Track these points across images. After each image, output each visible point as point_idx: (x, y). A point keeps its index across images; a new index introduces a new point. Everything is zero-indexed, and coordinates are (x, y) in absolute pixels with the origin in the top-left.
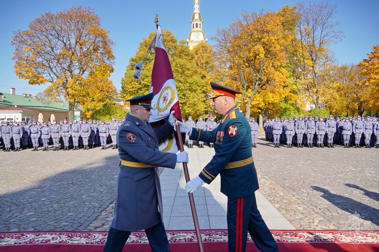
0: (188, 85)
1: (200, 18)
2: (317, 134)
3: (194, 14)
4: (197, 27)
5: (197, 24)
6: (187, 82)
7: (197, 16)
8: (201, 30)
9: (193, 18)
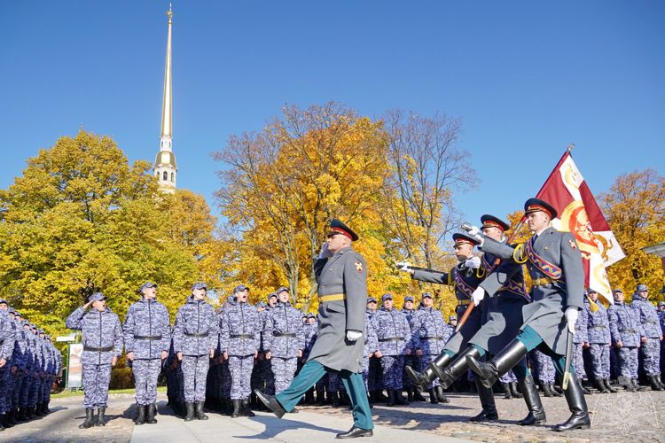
0: (152, 264)
1: (172, 162)
2: (620, 343)
3: (160, 154)
4: (165, 178)
5: (165, 173)
6: (150, 258)
7: (166, 159)
8: (174, 185)
9: (159, 161)
